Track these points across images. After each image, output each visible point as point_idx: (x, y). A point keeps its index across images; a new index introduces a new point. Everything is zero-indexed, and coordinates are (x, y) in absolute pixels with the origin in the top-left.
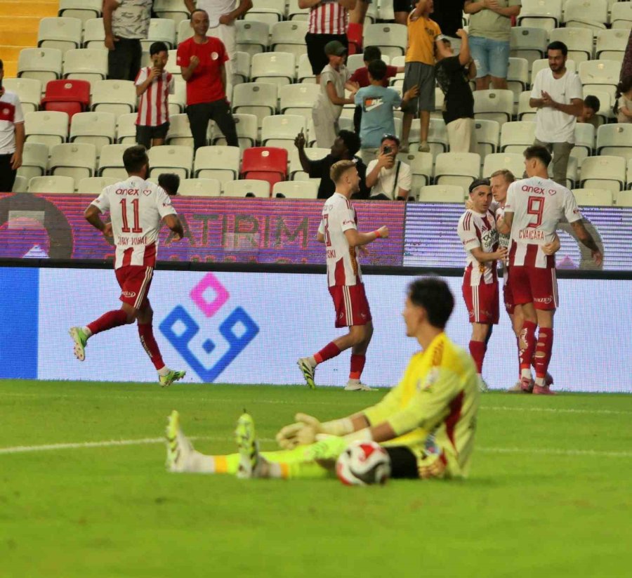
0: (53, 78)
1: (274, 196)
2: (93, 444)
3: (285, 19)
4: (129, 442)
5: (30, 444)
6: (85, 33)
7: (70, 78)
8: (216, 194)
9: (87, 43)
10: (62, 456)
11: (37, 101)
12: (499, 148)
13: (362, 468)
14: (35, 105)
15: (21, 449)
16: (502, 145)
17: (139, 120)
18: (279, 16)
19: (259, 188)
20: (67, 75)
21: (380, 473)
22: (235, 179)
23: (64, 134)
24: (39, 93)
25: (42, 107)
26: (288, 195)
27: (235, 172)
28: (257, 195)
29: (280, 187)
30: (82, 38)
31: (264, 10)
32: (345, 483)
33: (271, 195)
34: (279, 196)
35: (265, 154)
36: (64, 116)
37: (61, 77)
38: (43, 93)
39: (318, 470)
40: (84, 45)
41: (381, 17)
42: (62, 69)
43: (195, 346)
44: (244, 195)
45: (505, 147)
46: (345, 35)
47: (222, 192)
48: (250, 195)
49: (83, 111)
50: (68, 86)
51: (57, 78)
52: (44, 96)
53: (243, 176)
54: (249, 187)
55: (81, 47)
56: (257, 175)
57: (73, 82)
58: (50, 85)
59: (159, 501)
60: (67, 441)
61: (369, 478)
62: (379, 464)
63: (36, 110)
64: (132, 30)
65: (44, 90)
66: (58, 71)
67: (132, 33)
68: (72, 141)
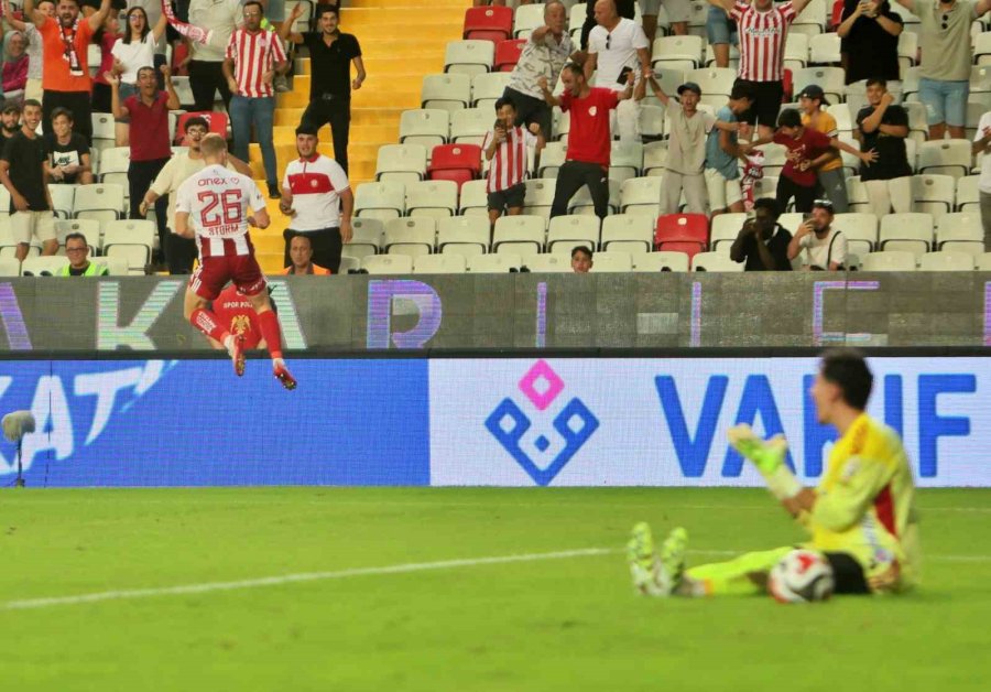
0: (439, 142)
1: (694, 269)
2: (491, 560)
3: (701, 66)
4: (533, 556)
5: (422, 561)
6: (474, 91)
7: (458, 142)
8: (627, 269)
9: (477, 101)
10: (457, 574)
11: (423, 170)
12: (955, 206)
13: (801, 581)
14: (420, 174)
15: (411, 566)
16: (959, 203)
17: (488, 187)
18: (695, 62)
19: (677, 261)
20: (455, 139)
21: (822, 587)
22: (648, 251)
23: (453, 206)
24: (424, 160)
25: (428, 176)
26: (710, 268)
27: (648, 244)
28: (674, 269)
29: (701, 259)
30: (472, 96)
31: (678, 56)
32: (781, 601)
33: (690, 268)
34: (700, 269)
35: (683, 221)
36: (453, 185)
37: (449, 141)
38: (428, 160)
39: (748, 587)
40: (473, 104)
41: (813, 60)
42: (450, 132)
43: (527, 443)
44: (658, 269)
45: (962, 205)
46: (780, 81)
47: (634, 267)
48: (665, 269)
49: (473, 179)
50: (456, 151)
51: (444, 142)
52: (429, 163)
53: (657, 247)
54: (663, 260)
55: (470, 107)
56: (674, 245)
57: (461, 146)
58: (437, 151)
59: (567, 625)
60: (462, 555)
61: (808, 593)
62: (819, 578)
63: (421, 179)
64: (529, 85)
65: (430, 157)
66: (445, 135)
67: (526, 88)
68: (463, 214)
